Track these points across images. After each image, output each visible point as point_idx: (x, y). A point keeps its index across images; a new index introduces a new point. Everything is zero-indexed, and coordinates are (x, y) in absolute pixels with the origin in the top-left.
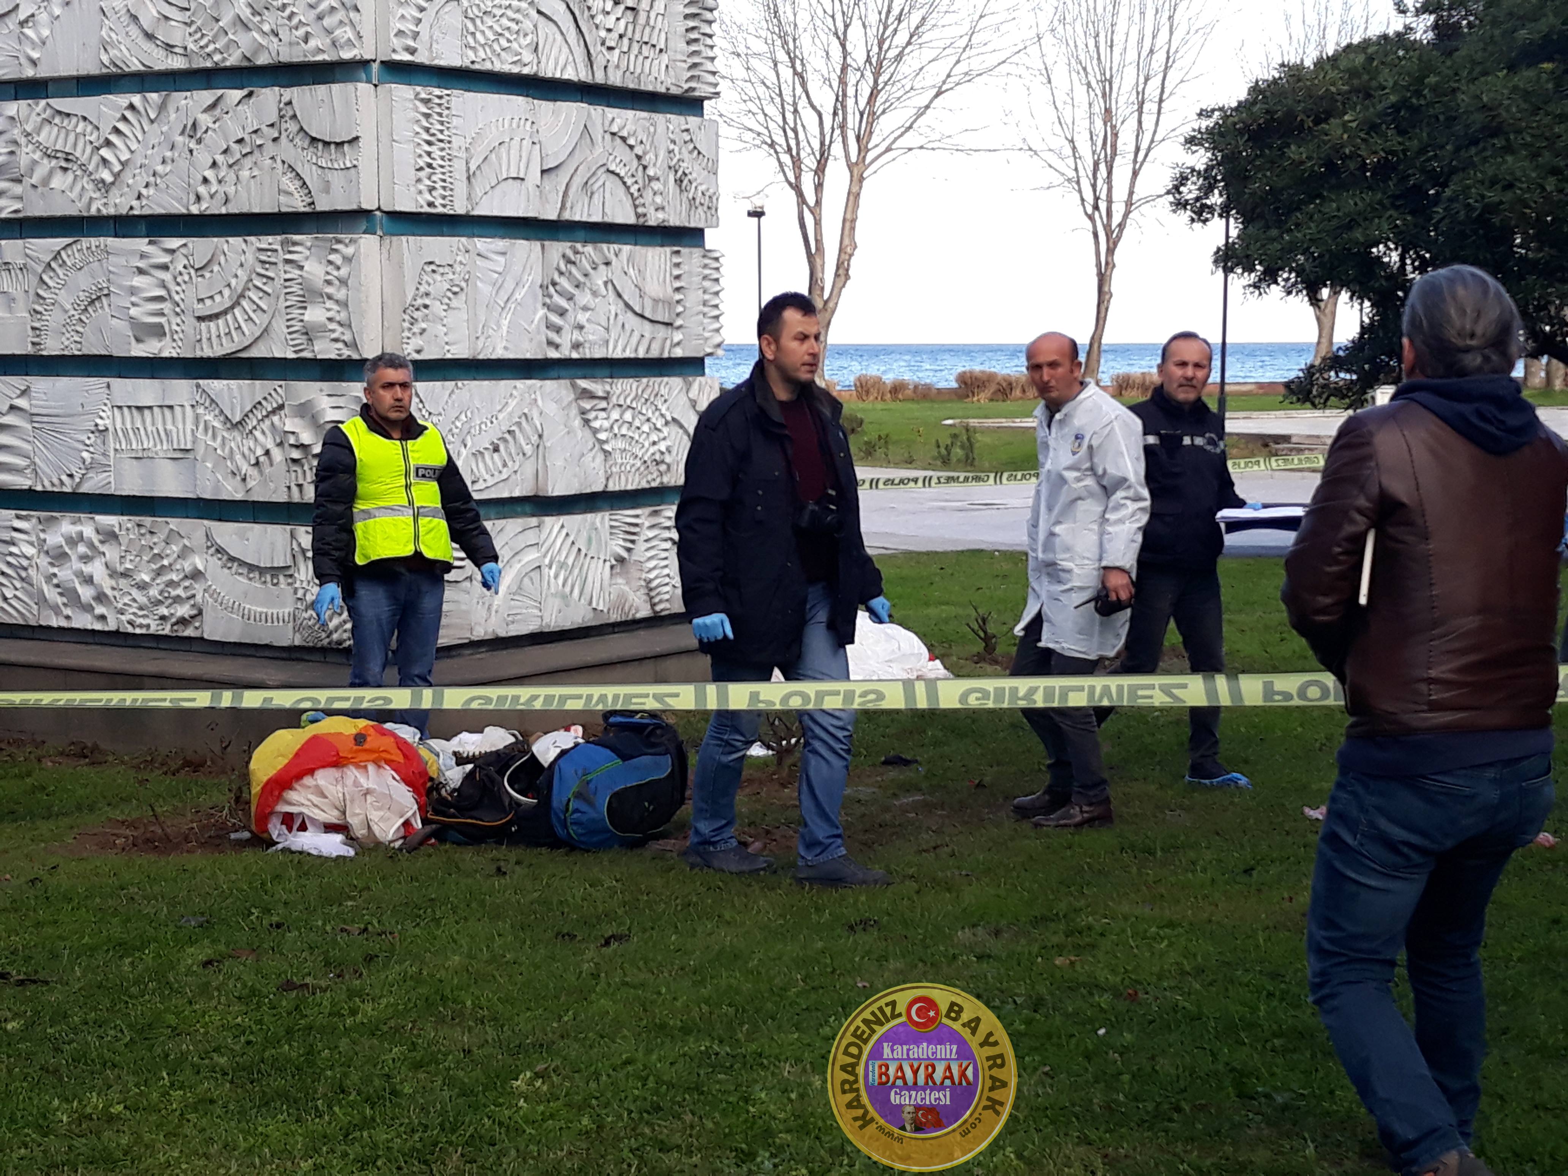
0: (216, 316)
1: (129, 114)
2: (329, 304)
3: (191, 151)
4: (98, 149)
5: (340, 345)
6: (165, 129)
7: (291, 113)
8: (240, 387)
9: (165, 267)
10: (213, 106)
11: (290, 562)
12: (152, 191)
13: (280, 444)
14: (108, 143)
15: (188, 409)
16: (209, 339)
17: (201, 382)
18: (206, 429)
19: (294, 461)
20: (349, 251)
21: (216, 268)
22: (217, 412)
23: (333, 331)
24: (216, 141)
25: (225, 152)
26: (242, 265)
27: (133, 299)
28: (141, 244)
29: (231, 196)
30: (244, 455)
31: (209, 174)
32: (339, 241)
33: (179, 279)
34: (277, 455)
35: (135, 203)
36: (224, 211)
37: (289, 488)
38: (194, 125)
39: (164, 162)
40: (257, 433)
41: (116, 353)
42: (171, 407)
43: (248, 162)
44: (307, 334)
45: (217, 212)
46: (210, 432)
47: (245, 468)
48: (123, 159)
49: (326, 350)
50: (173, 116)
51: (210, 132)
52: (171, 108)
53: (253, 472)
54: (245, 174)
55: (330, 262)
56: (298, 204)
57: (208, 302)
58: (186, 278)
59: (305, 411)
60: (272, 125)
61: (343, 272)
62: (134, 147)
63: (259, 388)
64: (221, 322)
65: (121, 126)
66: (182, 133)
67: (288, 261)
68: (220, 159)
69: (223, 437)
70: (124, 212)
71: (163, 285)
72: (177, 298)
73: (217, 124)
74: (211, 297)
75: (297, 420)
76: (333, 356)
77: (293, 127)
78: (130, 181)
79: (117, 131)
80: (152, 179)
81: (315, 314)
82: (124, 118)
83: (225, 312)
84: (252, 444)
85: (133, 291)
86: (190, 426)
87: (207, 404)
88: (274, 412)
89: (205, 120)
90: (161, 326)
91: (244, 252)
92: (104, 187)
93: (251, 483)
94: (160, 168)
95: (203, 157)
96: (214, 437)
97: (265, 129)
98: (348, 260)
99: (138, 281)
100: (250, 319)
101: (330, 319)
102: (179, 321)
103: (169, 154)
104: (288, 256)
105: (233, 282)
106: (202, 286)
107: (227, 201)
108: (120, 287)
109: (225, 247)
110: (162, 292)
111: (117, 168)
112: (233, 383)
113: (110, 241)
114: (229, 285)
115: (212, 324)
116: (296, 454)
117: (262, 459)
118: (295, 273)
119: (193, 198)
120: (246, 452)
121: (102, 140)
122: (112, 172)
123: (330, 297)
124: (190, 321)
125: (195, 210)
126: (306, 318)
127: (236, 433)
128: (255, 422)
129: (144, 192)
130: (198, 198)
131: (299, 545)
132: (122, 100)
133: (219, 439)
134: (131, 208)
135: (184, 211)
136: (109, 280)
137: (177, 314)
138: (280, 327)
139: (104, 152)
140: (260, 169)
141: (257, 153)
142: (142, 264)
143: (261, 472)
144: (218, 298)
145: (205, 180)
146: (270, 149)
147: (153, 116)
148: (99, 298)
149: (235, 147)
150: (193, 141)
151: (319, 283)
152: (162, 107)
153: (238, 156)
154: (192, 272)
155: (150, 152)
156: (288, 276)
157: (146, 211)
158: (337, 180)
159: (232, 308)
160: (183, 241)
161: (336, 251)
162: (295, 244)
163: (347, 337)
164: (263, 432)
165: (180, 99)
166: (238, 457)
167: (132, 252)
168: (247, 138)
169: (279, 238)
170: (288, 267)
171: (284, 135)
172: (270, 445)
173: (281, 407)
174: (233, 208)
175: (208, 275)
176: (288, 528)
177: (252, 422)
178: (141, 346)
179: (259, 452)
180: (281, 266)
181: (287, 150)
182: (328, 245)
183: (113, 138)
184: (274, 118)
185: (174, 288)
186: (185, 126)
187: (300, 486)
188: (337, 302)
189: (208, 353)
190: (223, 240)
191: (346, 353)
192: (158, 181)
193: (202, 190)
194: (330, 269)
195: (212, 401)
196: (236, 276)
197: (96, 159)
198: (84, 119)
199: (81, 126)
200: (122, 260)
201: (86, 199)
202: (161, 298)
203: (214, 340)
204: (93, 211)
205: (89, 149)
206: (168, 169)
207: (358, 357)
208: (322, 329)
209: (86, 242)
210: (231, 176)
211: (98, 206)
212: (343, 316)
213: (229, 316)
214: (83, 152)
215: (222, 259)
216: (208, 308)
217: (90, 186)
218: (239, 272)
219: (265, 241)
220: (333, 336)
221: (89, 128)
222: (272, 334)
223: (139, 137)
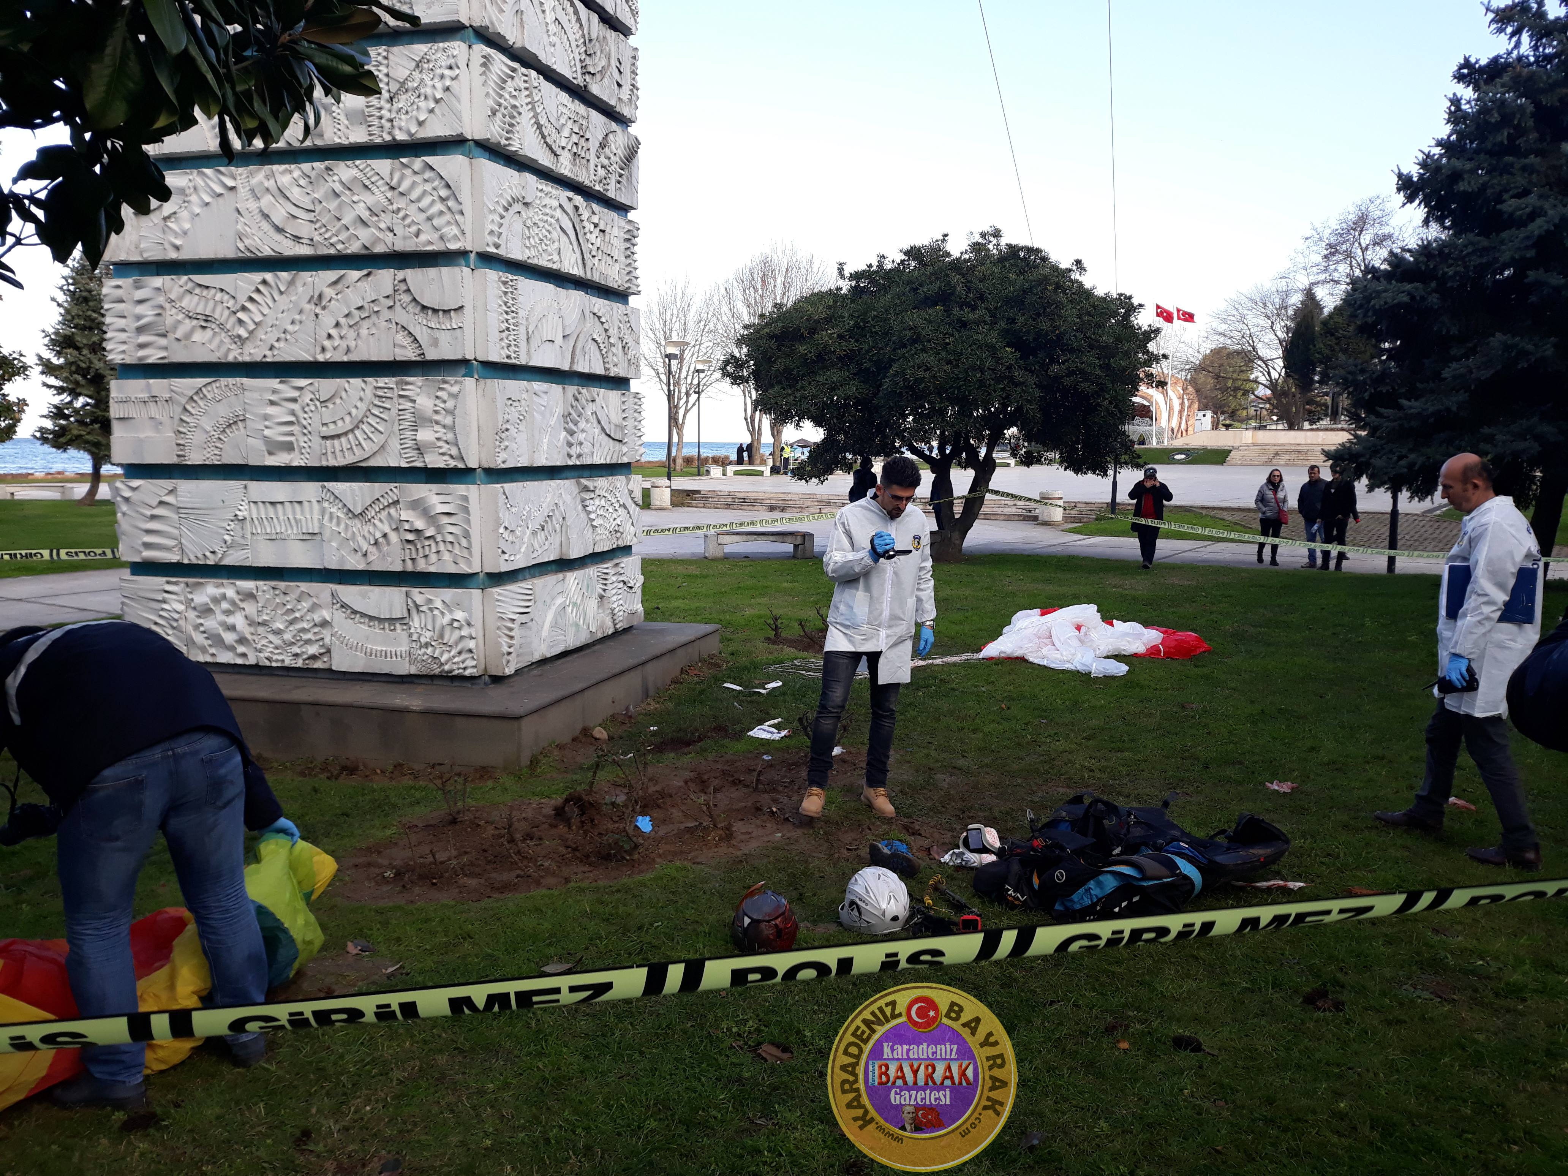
0: (338, 436)
1: (261, 288)
2: (437, 428)
3: (317, 315)
4: (235, 313)
5: (447, 458)
6: (293, 299)
7: (405, 288)
8: (361, 488)
9: (294, 400)
10: (335, 283)
11: (406, 615)
12: (282, 344)
13: (396, 529)
14: (244, 308)
15: (315, 504)
16: (333, 453)
17: (326, 484)
18: (331, 518)
19: (408, 541)
20: (455, 389)
21: (338, 401)
22: (340, 505)
23: (440, 447)
24: (338, 308)
25: (347, 316)
26: (361, 399)
27: (267, 423)
28: (274, 383)
29: (352, 348)
30: (364, 536)
31: (333, 332)
32: (445, 382)
33: (307, 409)
34: (394, 537)
35: (268, 353)
36: (345, 359)
37: (403, 561)
38: (320, 296)
39: (293, 322)
40: (377, 522)
41: (252, 462)
42: (300, 502)
43: (366, 324)
44: (418, 449)
45: (339, 360)
46: (335, 521)
47: (365, 546)
48: (257, 320)
49: (434, 461)
50: (300, 289)
51: (333, 302)
52: (299, 283)
53: (373, 549)
54: (364, 332)
55: (437, 397)
56: (409, 354)
57: (332, 426)
58: (313, 408)
59: (417, 505)
60: (388, 297)
61: (450, 404)
62: (266, 311)
63: (377, 488)
64: (343, 440)
65: (255, 296)
66: (309, 302)
67: (401, 396)
68: (343, 321)
69: (347, 525)
70: (258, 359)
71: (293, 413)
72: (305, 422)
73: (339, 296)
74: (334, 422)
75: (410, 512)
76: (442, 466)
77: (406, 298)
78: (263, 337)
79: (251, 299)
80: (283, 335)
81: (425, 435)
82: (258, 291)
83: (347, 433)
84: (371, 529)
85: (266, 417)
86: (316, 516)
87: (331, 500)
88: (389, 506)
89: (329, 292)
90: (291, 443)
91: (363, 390)
92: (240, 340)
93: (371, 558)
94: (290, 328)
95: (327, 321)
96: (338, 524)
97: (382, 300)
98: (455, 396)
99: (271, 410)
100: (370, 438)
101: (438, 439)
102: (306, 439)
103: (297, 317)
104: (402, 393)
105: (354, 411)
106: (327, 414)
107: (348, 350)
108: (255, 415)
109: (346, 385)
110: (292, 419)
111: (252, 326)
112: (355, 485)
113: (245, 381)
114: (350, 414)
115: (336, 442)
116: (410, 537)
117: (381, 540)
118: (408, 405)
119: (318, 349)
120: (367, 535)
121: (238, 306)
122: (247, 330)
123: (437, 423)
124: (316, 441)
125: (321, 358)
126: (418, 438)
127: (356, 521)
128: (373, 514)
129: (276, 344)
130: (324, 350)
131: (414, 602)
132: (257, 277)
133: (342, 526)
134: (265, 356)
135: (311, 359)
136: (244, 410)
137: (305, 434)
138: (394, 445)
139: (240, 315)
140: (378, 329)
141: (374, 317)
142: (274, 398)
143: (379, 550)
144: (340, 423)
145: (330, 336)
146: (386, 314)
147: (283, 289)
148: (235, 422)
149: (356, 313)
150: (319, 308)
151: (429, 412)
152: (291, 283)
153: (358, 319)
154: (318, 403)
155: (280, 315)
156: (401, 407)
157: (277, 359)
158: (444, 338)
159: (352, 430)
160: (309, 381)
161: (441, 389)
162: (408, 383)
163: (454, 451)
164: (380, 520)
165: (306, 277)
166: (360, 539)
167: (265, 389)
168: (366, 306)
169: (394, 379)
170: (401, 401)
171: (398, 303)
172: (387, 529)
173: (397, 502)
174: (354, 357)
175: (331, 406)
176: (404, 589)
177: (371, 513)
178: (272, 458)
179: (378, 535)
180: (395, 399)
181: (401, 316)
182: (437, 385)
183: (248, 305)
184: (390, 291)
185: (301, 415)
186: (312, 297)
187: (413, 560)
188: (444, 427)
189: (332, 462)
190: (343, 381)
191: (452, 464)
192: (288, 337)
193: (327, 343)
194: (438, 402)
195: (337, 497)
196: (356, 407)
197: (233, 319)
198: (222, 290)
199: (219, 296)
200: (256, 395)
201: (223, 349)
202: (291, 423)
203: (338, 454)
204: (230, 358)
205: (227, 312)
206: (296, 328)
207: (463, 466)
208: (431, 446)
209: (223, 381)
210: (352, 334)
211: (234, 355)
212: (450, 436)
213: (350, 436)
214: (221, 315)
215: (344, 394)
216: (332, 430)
217: (227, 340)
218: (359, 404)
219: (382, 382)
220: (441, 451)
221: (226, 297)
222: (388, 449)
223: (271, 304)
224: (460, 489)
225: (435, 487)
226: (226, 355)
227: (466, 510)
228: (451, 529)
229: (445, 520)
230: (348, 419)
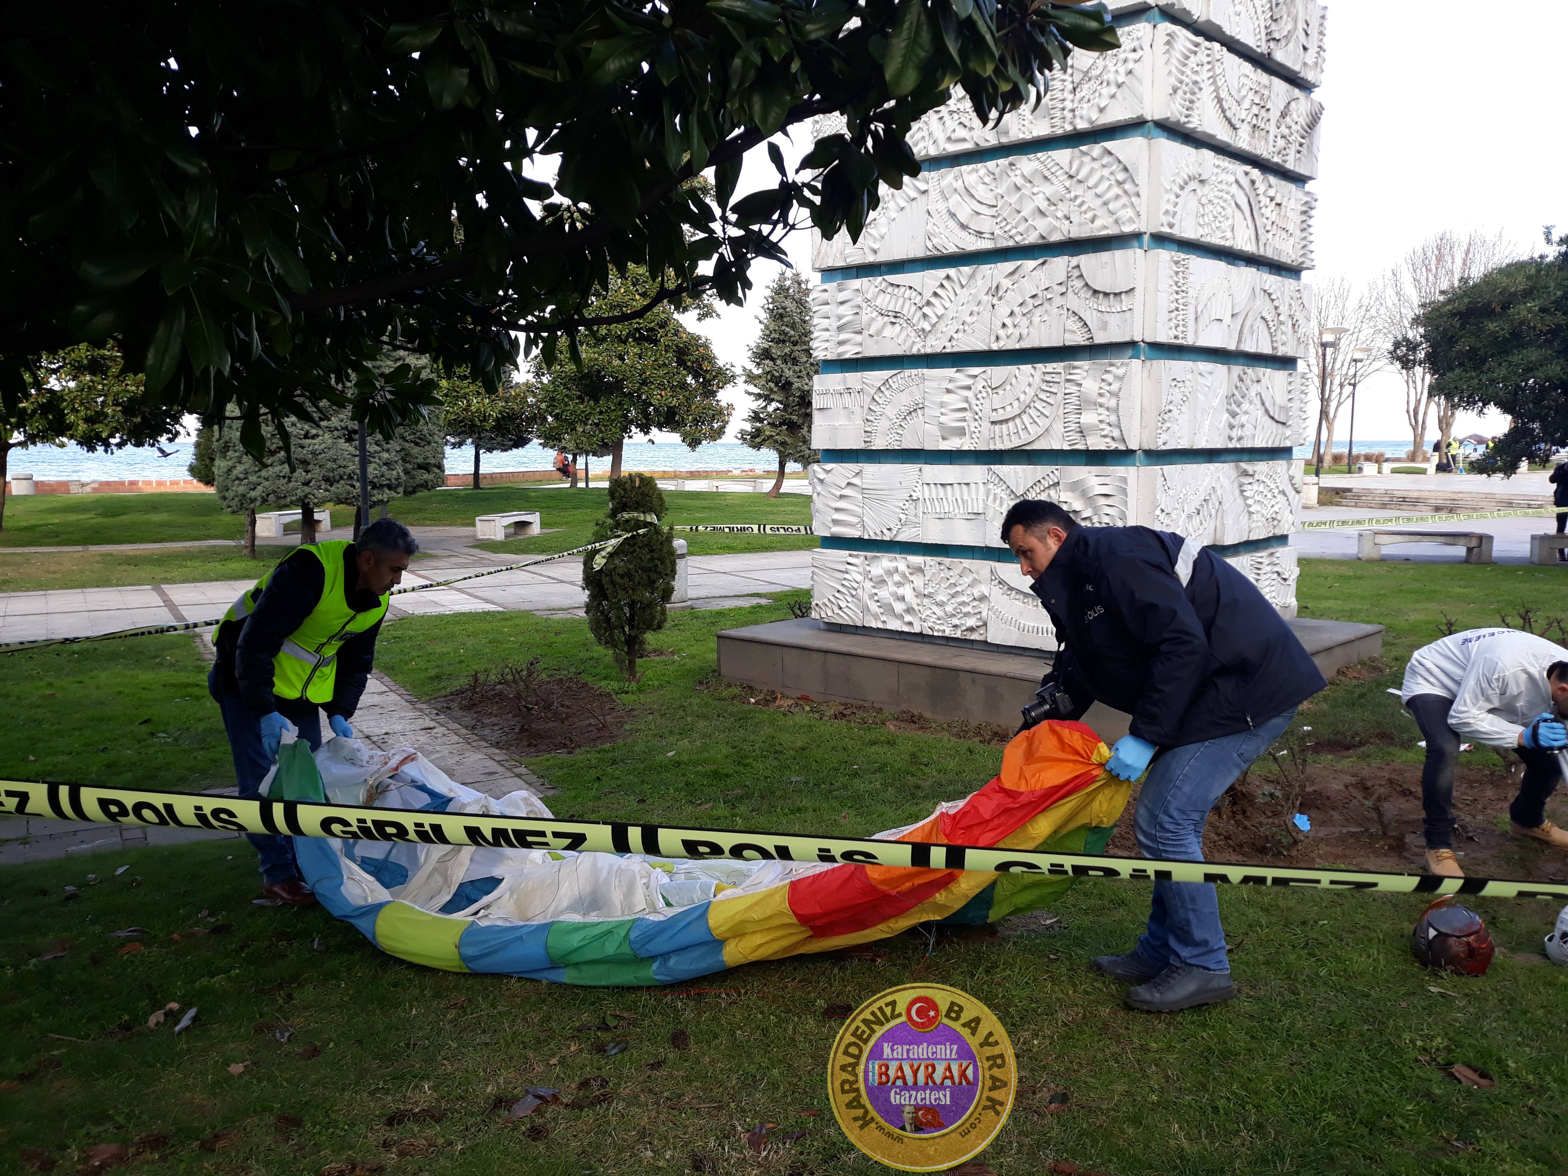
0: (1006, 421)
1: (945, 283)
2: (1101, 410)
3: (993, 306)
4: (921, 308)
5: (1108, 440)
6: (973, 292)
7: (1078, 274)
8: (1024, 471)
9: (969, 388)
10: (1012, 274)
12: (960, 335)
14: (928, 303)
15: (981, 485)
16: (1001, 437)
17: (992, 467)
18: (995, 500)
20: (1121, 371)
21: (1008, 387)
22: (1004, 487)
23: (1102, 430)
24: (1013, 298)
25: (1021, 305)
26: (1030, 385)
27: (943, 410)
28: (950, 372)
29: (1024, 336)
31: (1008, 321)
32: (1112, 365)
33: (979, 396)
35: (948, 344)
36: (1017, 346)
38: (997, 287)
41: (928, 447)
42: (967, 484)
43: (1038, 311)
44: (1081, 432)
45: (1011, 348)
46: (998, 501)
48: (940, 314)
49: (1096, 443)
50: (980, 282)
51: (1009, 292)
52: (979, 276)
54: (1036, 319)
55: (1103, 380)
56: (1079, 339)
57: (1001, 411)
58: (985, 395)
59: (1076, 487)
60: (1061, 284)
61: (1115, 387)
62: (947, 304)
63: (1039, 471)
64: (1011, 424)
65: (939, 291)
66: (987, 293)
67: (1068, 381)
68: (1017, 310)
70: (939, 351)
71: (966, 400)
72: (977, 409)
73: (1016, 286)
74: (1003, 408)
75: (1069, 494)
76: (1103, 448)
77: (1079, 284)
78: (944, 329)
79: (935, 294)
80: (961, 327)
81: (1089, 418)
82: (942, 286)
83: (1013, 418)
85: (942, 405)
86: (982, 496)
87: (996, 482)
88: (1049, 488)
89: (1006, 283)
90: (963, 428)
91: (1032, 375)
92: (923, 334)
94: (969, 319)
95: (1003, 310)
96: (1001, 505)
97: (1056, 287)
98: (1120, 378)
99: (948, 398)
100: (1036, 422)
101: (1101, 422)
102: (976, 424)
103: (976, 309)
104: (1069, 377)
105: (1022, 397)
106: (997, 400)
107: (1021, 338)
108: (933, 402)
109: (1017, 372)
110: (965, 405)
111: (934, 320)
112: (1019, 468)
113: (925, 371)
114: (1018, 399)
115: (1004, 427)
118: (1073, 389)
119: (993, 338)
121: (924, 301)
122: (930, 323)
123: (1101, 406)
124: (986, 425)
125: (995, 347)
126: (1082, 421)
129: (955, 336)
130: (998, 338)
132: (941, 273)
134: (944, 348)
135: (986, 348)
136: (924, 398)
137: (976, 420)
139: (926, 310)
140: (1050, 315)
141: (1046, 305)
142: (950, 386)
144: (1008, 408)
145: (1004, 325)
146: (1059, 300)
147: (964, 283)
148: (915, 410)
149: (1030, 301)
150: (995, 299)
151: (1094, 395)
152: (972, 276)
153: (1031, 307)
154: (989, 390)
155: (960, 308)
156: (1067, 391)
157: (956, 349)
158: (1113, 321)
159: (1019, 415)
160: (984, 369)
161: (1107, 372)
162: (1075, 368)
163: (1116, 433)
165: (986, 269)
167: (943, 379)
168: (1040, 294)
169: (1062, 364)
170: (1068, 385)
171: (1070, 290)
173: (1057, 484)
174: (1025, 344)
175: (1001, 392)
178: (945, 442)
180: (1062, 384)
181: (1072, 301)
182: (1103, 368)
183: (933, 300)
185: (974, 401)
186: (990, 289)
188: (1108, 409)
189: (999, 446)
190: (1014, 367)
191: (1113, 446)
192: (966, 328)
193: (1002, 333)
194: (1103, 385)
195: (1001, 479)
196: (1025, 392)
197: (919, 314)
198: (911, 288)
199: (908, 292)
200: (935, 384)
201: (909, 343)
202: (963, 410)
203: (1005, 438)
204: (914, 351)
205: (914, 308)
206: (974, 318)
207: (1124, 448)
208: (1094, 428)
209: (907, 372)
210: (1025, 322)
211: (918, 347)
212: (1113, 419)
213: (1018, 421)
214: (908, 310)
215: (1014, 381)
216: (1000, 415)
217: (913, 334)
218: (1027, 390)
219: (1050, 367)
220: (1103, 433)
221: (914, 294)
222: (1052, 432)
223: (953, 298)
224: (1119, 471)
225: (1095, 469)
226: (911, 349)
227: (1124, 492)
228: (1108, 510)
229: (1103, 501)
230: (1016, 404)
